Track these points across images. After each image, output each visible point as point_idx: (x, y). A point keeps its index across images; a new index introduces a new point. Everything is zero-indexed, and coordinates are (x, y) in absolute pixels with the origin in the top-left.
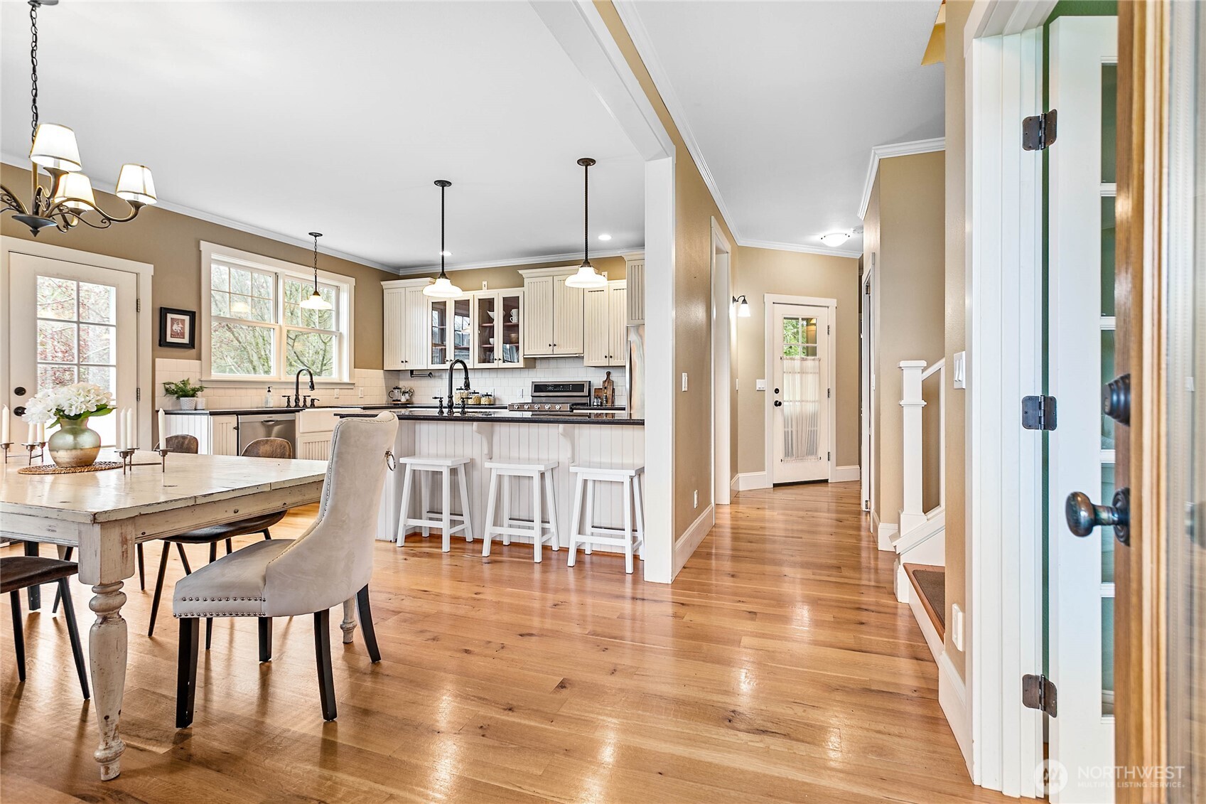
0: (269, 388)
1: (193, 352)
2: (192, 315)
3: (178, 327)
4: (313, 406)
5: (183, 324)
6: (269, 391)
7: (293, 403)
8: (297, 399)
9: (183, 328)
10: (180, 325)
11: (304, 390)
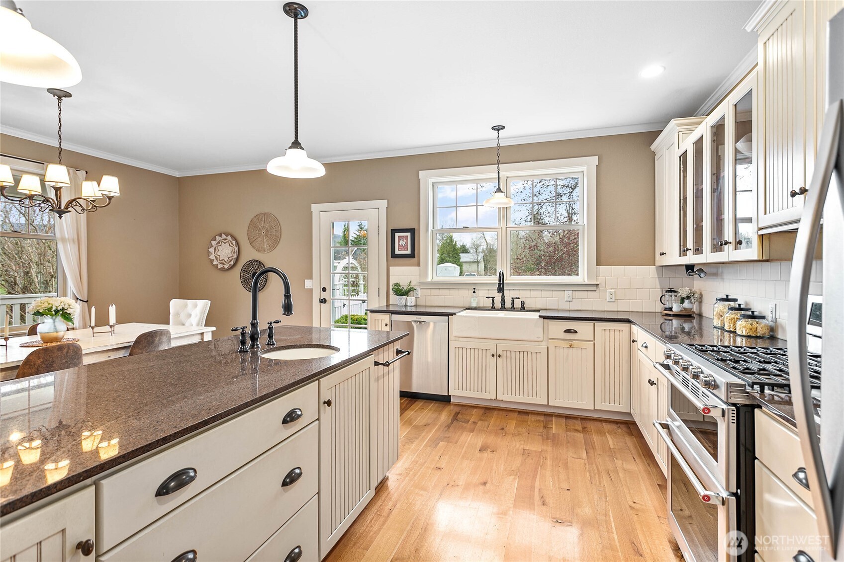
0: (474, 289)
1: (414, 260)
2: (412, 231)
3: (403, 243)
4: (523, 308)
5: (407, 240)
6: (474, 292)
7: (498, 304)
8: (503, 301)
9: (407, 243)
10: (405, 241)
11: (511, 292)
